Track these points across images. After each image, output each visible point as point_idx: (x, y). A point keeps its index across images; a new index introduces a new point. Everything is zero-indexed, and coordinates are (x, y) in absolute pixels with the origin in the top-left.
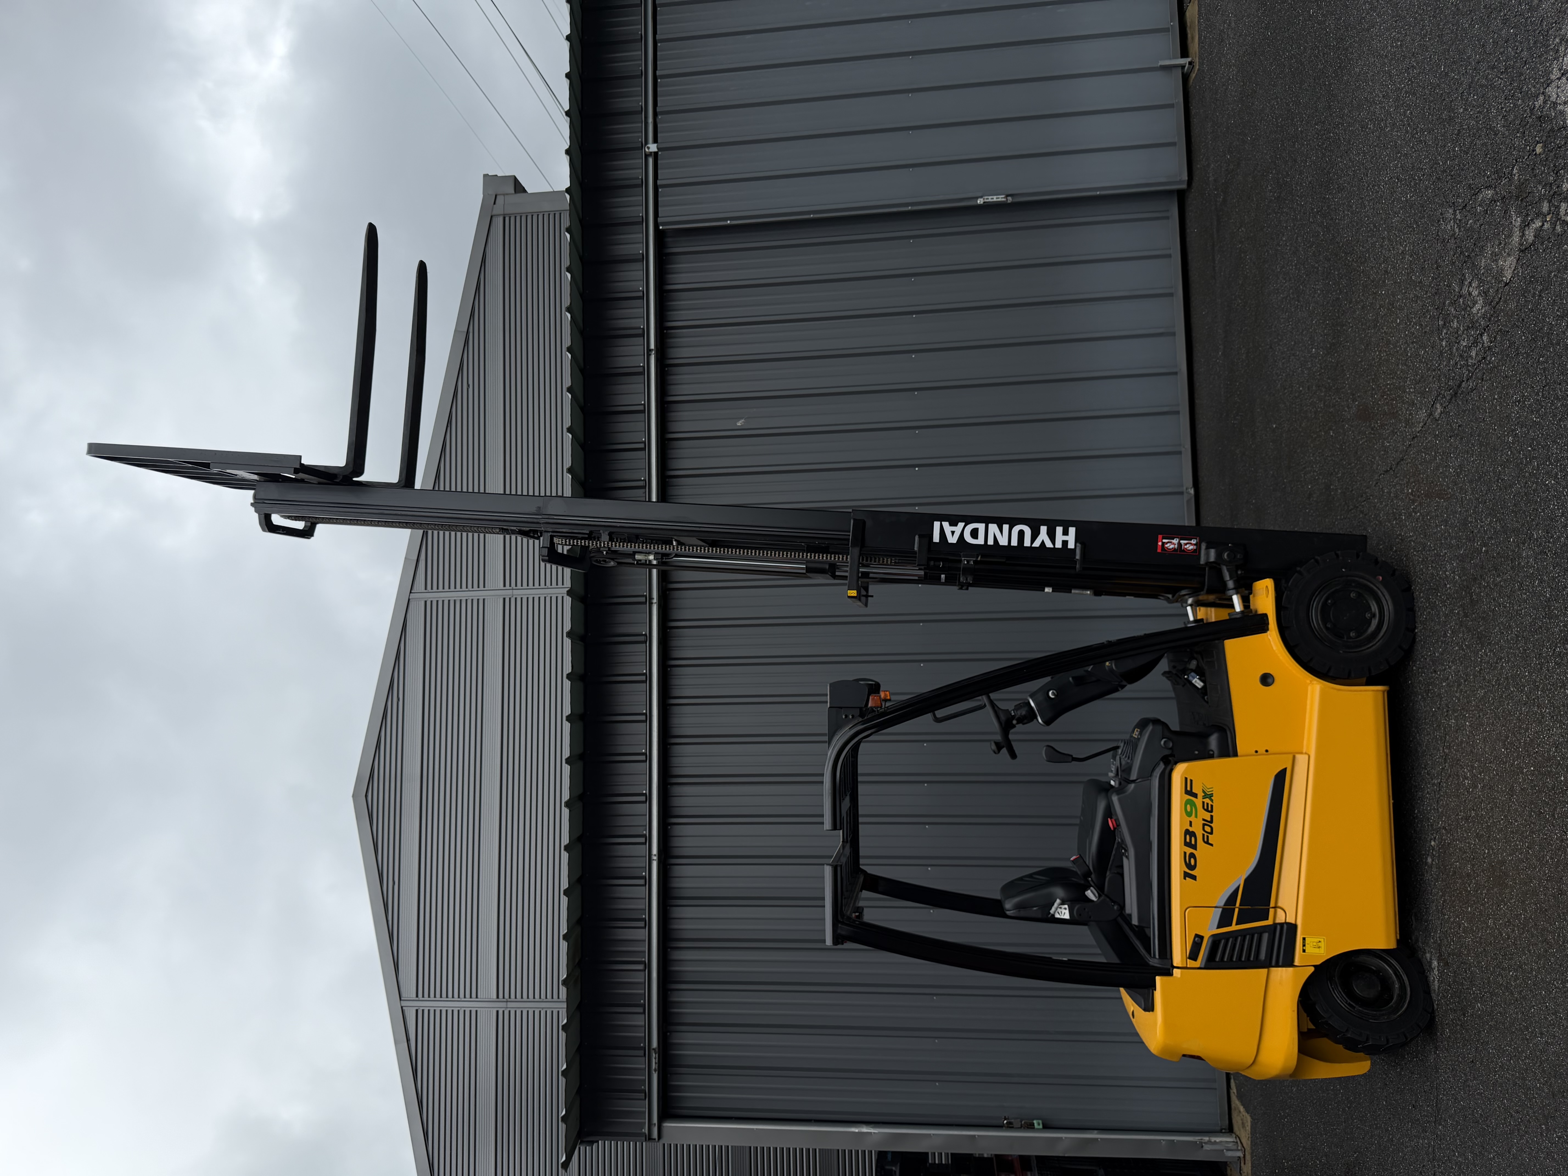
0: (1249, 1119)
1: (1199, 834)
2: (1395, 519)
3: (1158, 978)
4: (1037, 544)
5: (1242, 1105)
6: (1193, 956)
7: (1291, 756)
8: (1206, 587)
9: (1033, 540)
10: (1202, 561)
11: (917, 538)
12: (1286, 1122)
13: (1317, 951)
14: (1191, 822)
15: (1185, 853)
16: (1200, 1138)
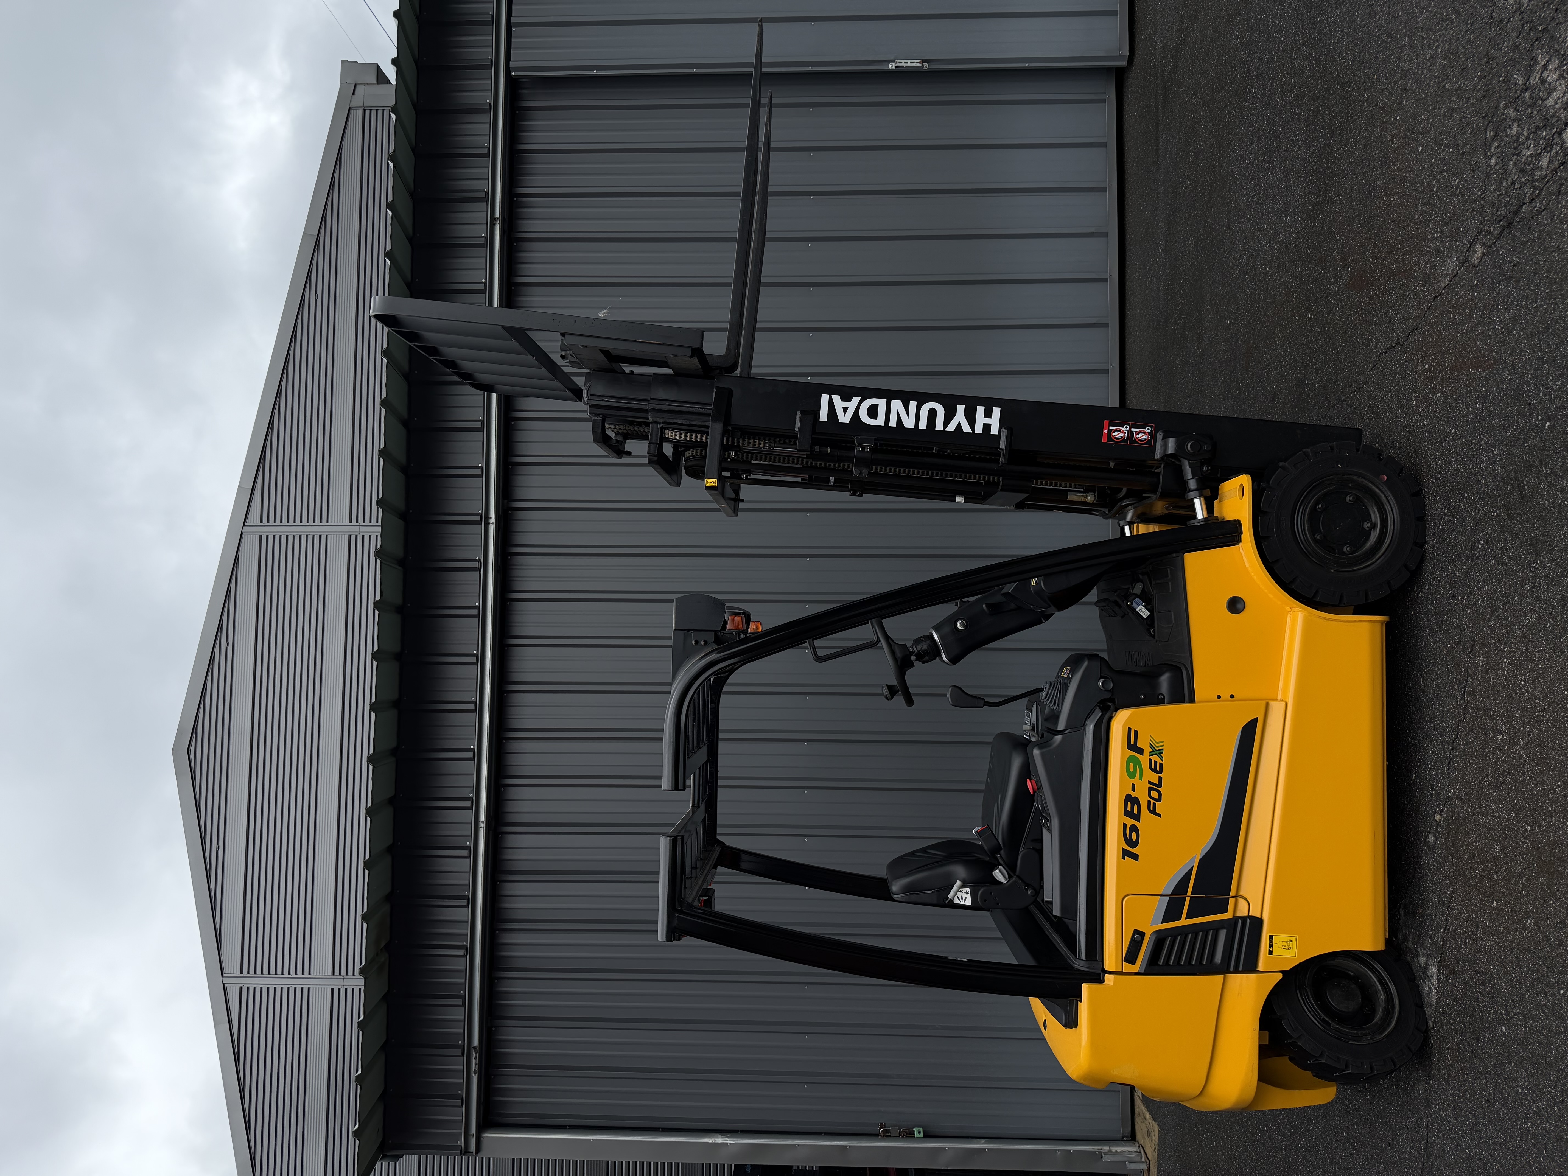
0: (1157, 1128)
1: (1144, 800)
2: (1402, 406)
3: (1085, 987)
4: (951, 427)
5: (1149, 1111)
6: (1131, 957)
7: (1264, 703)
8: (1160, 489)
9: (947, 423)
10: (1158, 455)
11: (799, 414)
12: (1205, 1138)
13: (1286, 953)
14: (1133, 786)
15: (1125, 825)
16: (1099, 1148)
